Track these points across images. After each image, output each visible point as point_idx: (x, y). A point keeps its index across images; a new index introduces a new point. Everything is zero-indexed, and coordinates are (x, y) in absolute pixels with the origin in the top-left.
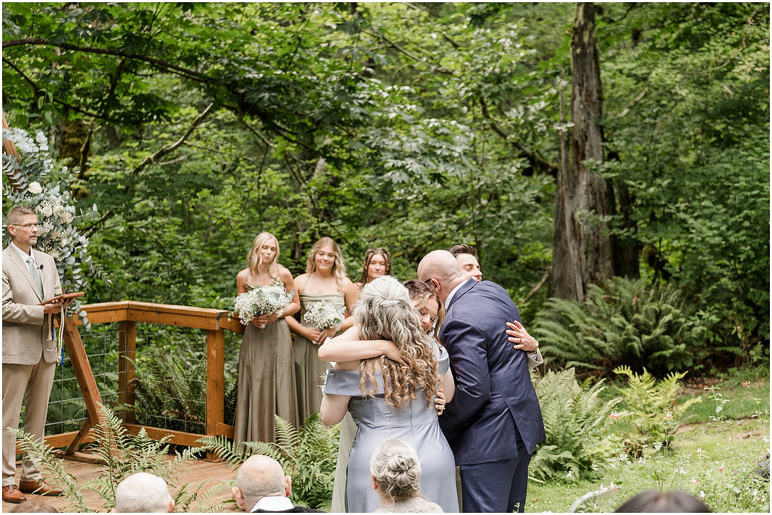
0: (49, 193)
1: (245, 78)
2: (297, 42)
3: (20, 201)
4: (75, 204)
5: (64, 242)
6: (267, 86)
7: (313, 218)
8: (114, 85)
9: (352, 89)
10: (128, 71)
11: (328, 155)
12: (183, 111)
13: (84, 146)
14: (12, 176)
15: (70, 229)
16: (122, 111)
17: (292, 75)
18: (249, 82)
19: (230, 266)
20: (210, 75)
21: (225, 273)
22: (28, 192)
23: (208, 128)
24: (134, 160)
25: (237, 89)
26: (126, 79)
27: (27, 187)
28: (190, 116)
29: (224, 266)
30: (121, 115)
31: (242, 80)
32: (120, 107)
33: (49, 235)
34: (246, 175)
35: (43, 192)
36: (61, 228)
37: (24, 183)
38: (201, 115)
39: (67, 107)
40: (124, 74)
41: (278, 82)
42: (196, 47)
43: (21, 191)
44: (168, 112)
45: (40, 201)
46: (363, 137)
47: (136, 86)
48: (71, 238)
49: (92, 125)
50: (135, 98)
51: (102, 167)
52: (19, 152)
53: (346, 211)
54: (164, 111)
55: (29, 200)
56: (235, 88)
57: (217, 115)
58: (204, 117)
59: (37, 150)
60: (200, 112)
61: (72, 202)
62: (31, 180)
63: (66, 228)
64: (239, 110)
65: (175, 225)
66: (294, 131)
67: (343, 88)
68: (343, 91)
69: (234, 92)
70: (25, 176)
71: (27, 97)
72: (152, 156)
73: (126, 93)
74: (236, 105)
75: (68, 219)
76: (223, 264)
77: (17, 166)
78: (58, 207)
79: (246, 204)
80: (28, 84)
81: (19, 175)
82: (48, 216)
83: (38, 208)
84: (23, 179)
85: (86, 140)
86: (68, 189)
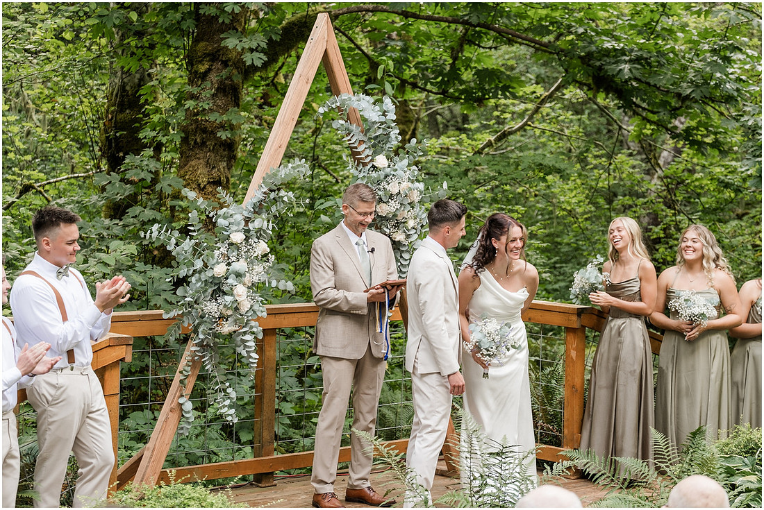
0: (396, 167)
1: (602, 48)
2: (661, 9)
3: (364, 176)
4: (424, 180)
5: (411, 223)
6: (627, 58)
7: (668, 210)
8: (455, 58)
9: (727, 60)
10: (471, 43)
11: (691, 138)
12: (529, 89)
13: (410, 133)
14: (356, 148)
15: (417, 209)
16: (463, 87)
17: (657, 44)
18: (607, 53)
19: (564, 265)
20: (563, 47)
21: (557, 273)
22: (374, 167)
23: (552, 108)
24: (474, 143)
25: (592, 62)
26: (469, 52)
27: (372, 160)
28: (534, 95)
29: (557, 265)
30: (462, 92)
31: (599, 52)
32: (462, 82)
33: (395, 215)
34: (594, 162)
35: (389, 166)
36: (409, 208)
37: (368, 156)
38: (547, 94)
39: (404, 82)
40: (466, 47)
41: (639, 53)
42: (547, 16)
43: (365, 165)
44: (514, 88)
45: (386, 176)
46: (738, 115)
47: (479, 61)
48: (418, 219)
49: (420, 110)
50: (478, 73)
51: (437, 150)
52: (365, 120)
53: (707, 203)
54: (509, 87)
55: (374, 174)
56: (590, 60)
57: (564, 95)
58: (550, 96)
59: (383, 119)
60: (546, 89)
61: (420, 178)
62: (375, 153)
63: (413, 208)
64: (592, 86)
65: (519, 213)
66: (655, 110)
67: (715, 58)
68: (716, 61)
69: (589, 65)
70: (369, 148)
71: (360, 73)
72: (493, 139)
73: (467, 67)
74: (590, 81)
75: (416, 197)
76: (555, 263)
77: (362, 137)
78: (405, 185)
79: (593, 194)
80: (364, 56)
81: (363, 146)
82: (394, 193)
83: (384, 184)
84: (368, 152)
85: (412, 128)
86: (416, 164)
